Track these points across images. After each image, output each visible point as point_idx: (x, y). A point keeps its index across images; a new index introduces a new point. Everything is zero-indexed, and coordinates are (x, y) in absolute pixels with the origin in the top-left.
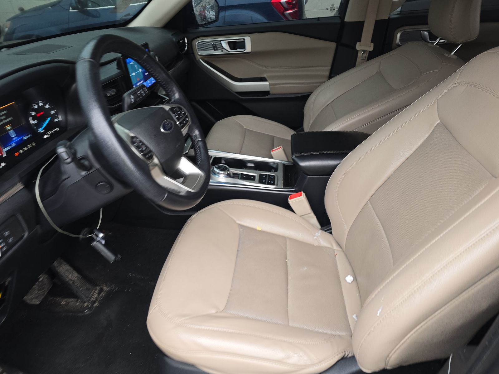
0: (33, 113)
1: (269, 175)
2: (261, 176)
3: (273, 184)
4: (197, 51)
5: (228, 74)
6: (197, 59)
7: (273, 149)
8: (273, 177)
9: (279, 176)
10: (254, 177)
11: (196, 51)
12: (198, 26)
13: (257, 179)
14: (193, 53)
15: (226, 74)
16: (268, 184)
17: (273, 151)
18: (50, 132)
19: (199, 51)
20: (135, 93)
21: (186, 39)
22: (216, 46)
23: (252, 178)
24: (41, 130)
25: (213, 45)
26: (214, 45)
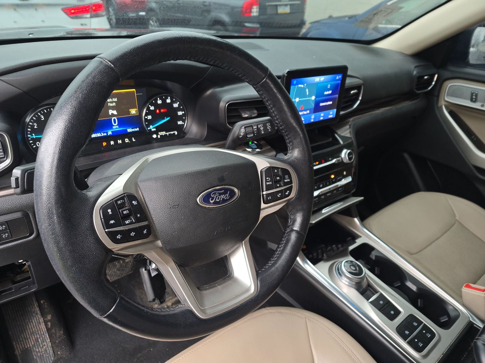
0: (152, 108)
1: (425, 327)
2: (411, 318)
3: (419, 350)
4: (445, 94)
5: (476, 137)
6: (439, 105)
7: (474, 284)
8: (429, 336)
9: (442, 339)
10: (398, 312)
11: (443, 95)
12: (467, 64)
13: (399, 320)
14: (438, 96)
15: (473, 137)
16: (410, 343)
17: (468, 286)
18: (163, 133)
19: (448, 95)
20: (252, 126)
21: (436, 76)
22: (476, 95)
23: (392, 312)
24: (152, 128)
25: (472, 94)
26: (474, 95)
